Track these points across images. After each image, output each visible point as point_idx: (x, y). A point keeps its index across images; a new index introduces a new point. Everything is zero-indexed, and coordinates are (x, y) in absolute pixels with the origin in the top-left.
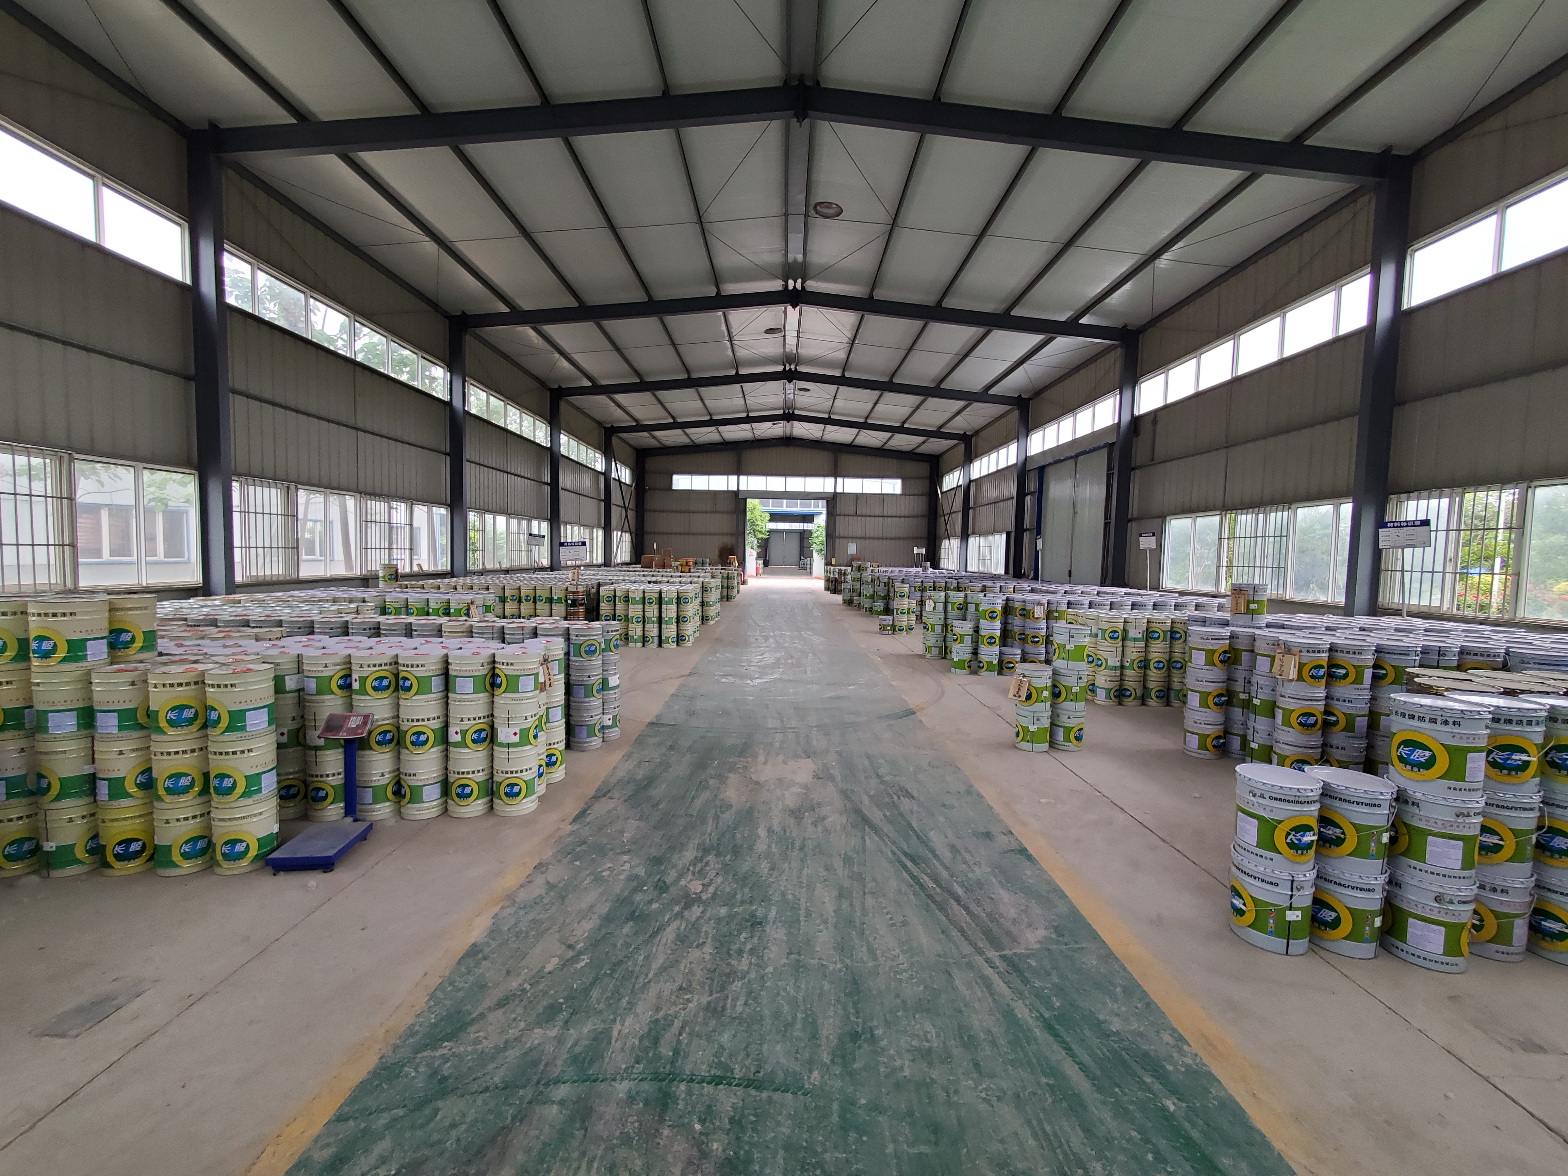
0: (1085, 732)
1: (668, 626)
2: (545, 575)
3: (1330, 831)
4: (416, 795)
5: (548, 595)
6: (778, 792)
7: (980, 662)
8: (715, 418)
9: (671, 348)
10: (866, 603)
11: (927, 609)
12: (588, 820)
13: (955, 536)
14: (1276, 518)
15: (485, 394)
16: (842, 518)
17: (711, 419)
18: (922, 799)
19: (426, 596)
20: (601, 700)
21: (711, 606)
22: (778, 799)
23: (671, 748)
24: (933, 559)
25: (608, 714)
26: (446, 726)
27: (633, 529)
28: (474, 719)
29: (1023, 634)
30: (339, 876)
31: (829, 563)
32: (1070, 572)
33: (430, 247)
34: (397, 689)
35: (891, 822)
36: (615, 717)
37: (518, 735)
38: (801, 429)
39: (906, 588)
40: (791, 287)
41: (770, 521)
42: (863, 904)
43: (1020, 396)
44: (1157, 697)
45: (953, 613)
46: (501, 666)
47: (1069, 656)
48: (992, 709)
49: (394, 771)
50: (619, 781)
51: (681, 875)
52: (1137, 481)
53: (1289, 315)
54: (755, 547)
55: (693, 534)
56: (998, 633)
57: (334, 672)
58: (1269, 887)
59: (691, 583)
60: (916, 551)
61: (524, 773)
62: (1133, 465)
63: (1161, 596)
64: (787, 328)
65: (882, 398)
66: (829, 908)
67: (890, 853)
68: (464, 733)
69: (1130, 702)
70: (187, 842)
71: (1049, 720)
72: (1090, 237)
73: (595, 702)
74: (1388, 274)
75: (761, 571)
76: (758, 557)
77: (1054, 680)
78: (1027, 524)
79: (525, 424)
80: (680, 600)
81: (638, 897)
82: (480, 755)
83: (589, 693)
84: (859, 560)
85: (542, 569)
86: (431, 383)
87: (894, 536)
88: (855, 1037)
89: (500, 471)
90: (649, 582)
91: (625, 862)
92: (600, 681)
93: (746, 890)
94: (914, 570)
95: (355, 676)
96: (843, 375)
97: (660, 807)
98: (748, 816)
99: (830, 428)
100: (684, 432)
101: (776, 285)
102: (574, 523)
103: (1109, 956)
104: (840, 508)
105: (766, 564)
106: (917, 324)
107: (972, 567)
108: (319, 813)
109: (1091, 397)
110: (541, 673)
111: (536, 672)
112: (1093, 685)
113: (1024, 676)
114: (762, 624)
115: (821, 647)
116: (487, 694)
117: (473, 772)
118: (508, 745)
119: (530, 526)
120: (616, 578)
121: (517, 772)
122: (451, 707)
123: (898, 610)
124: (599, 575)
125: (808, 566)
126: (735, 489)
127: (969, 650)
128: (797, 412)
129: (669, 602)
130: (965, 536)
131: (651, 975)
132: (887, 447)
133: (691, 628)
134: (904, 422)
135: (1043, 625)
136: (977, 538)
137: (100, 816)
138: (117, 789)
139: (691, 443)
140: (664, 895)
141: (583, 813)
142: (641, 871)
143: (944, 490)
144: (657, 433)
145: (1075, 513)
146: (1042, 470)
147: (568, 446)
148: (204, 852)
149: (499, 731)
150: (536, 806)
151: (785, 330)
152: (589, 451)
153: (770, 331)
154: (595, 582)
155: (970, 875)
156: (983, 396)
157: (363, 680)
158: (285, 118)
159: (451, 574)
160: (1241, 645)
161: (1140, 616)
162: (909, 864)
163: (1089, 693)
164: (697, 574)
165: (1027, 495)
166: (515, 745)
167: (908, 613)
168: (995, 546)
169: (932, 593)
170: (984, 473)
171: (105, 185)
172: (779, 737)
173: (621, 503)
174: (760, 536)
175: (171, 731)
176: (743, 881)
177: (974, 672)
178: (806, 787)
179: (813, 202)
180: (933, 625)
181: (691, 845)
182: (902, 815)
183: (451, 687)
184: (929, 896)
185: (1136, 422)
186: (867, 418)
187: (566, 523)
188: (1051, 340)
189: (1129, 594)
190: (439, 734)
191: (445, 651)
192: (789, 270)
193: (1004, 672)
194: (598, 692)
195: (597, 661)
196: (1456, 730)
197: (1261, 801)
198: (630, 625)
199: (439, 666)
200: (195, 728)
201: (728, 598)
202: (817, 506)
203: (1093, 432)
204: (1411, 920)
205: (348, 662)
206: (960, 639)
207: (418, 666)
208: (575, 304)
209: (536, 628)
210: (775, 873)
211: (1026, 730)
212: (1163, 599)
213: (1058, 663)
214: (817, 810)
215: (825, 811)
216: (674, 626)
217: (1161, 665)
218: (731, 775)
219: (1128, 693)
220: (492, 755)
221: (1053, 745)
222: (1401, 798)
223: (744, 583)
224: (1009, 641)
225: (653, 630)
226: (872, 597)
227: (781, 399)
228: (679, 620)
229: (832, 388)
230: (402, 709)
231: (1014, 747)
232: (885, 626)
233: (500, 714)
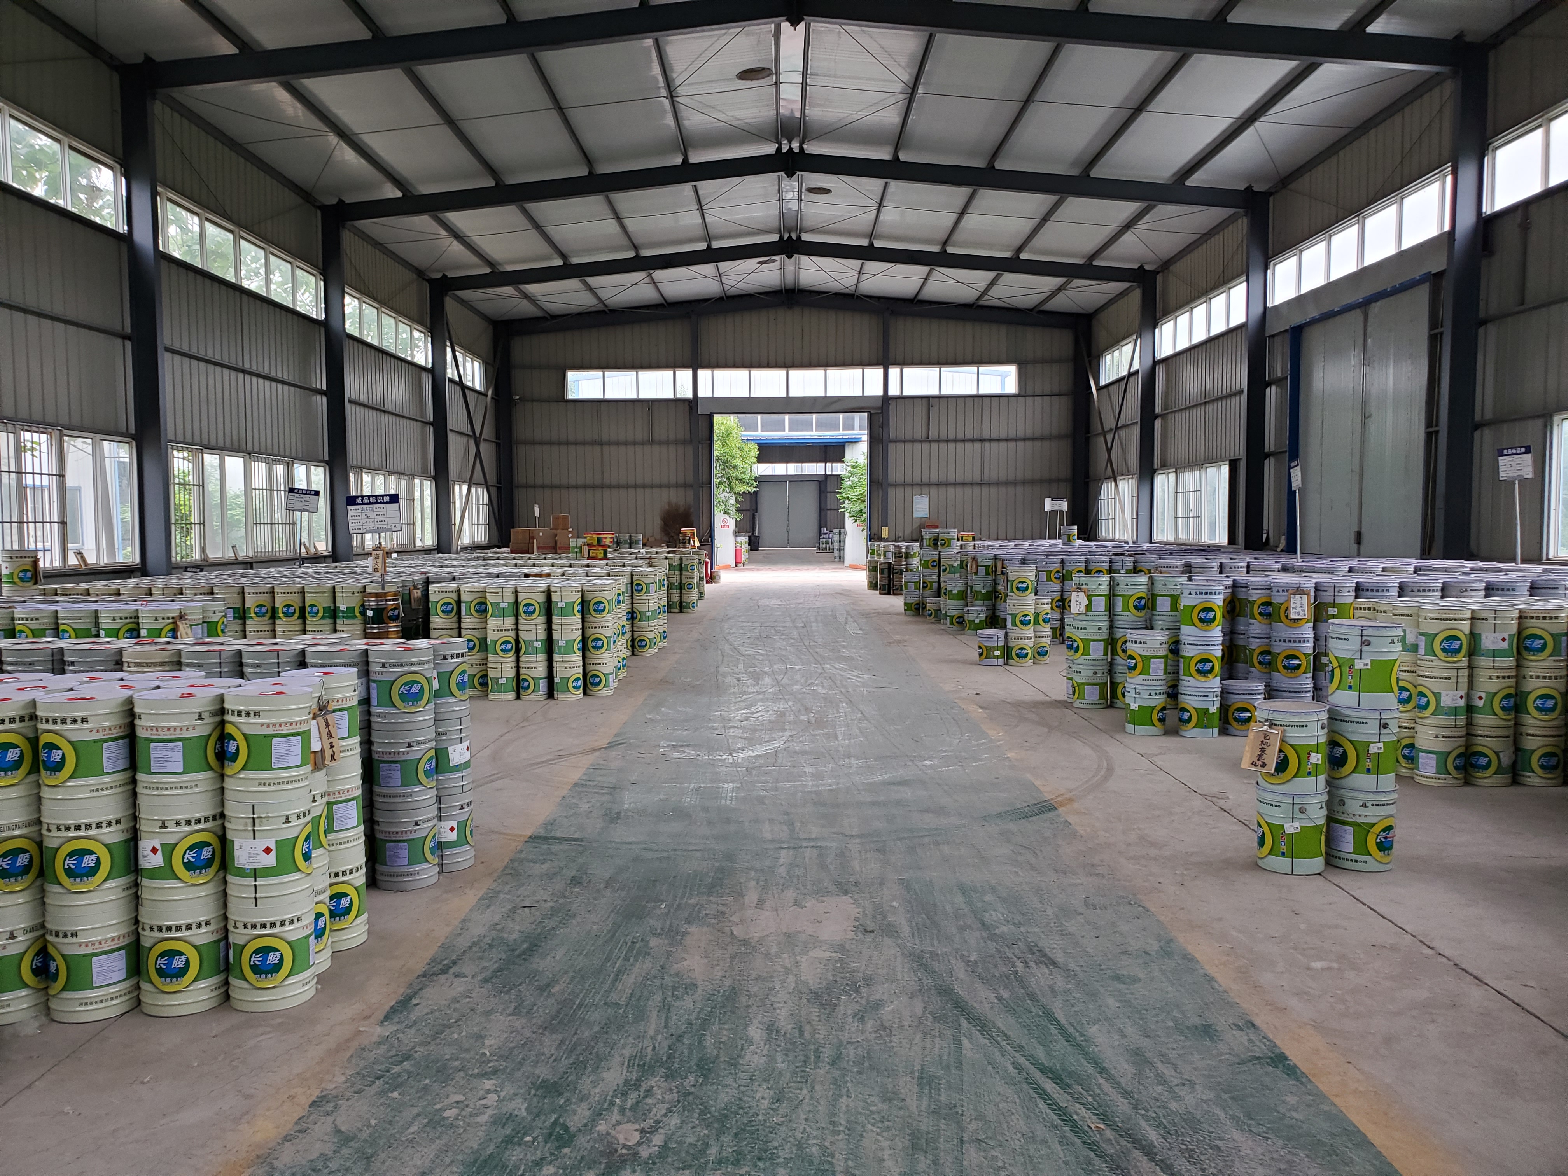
0: (1398, 834)
1: (566, 658)
2: (322, 568)
4: (79, 975)
5: (328, 603)
6: (786, 959)
7: (1184, 710)
8: (645, 253)
9: (554, 114)
10: (951, 607)
11: (1074, 609)
12: (413, 1017)
13: (1127, 473)
15: (196, 219)
17: (637, 256)
18: (1072, 966)
19: (93, 607)
20: (434, 792)
21: (648, 619)
22: (788, 971)
23: (574, 881)
24: (1084, 520)
25: (450, 818)
26: (134, 838)
27: (492, 478)
28: (188, 823)
29: (1269, 653)
31: (875, 537)
32: (1359, 536)
34: (35, 769)
35: (1010, 1010)
36: (462, 825)
37: (273, 854)
38: (814, 272)
39: (1030, 573)
41: (760, 459)
42: (958, 1161)
43: (1250, 188)
44: (1542, 767)
45: (1126, 616)
46: (235, 719)
47: (1361, 683)
48: (1209, 798)
49: (33, 929)
50: (475, 944)
51: (598, 1114)
52: (1490, 346)
54: (732, 511)
55: (610, 487)
56: (1217, 652)
59: (608, 575)
60: (1049, 505)
61: (288, 928)
62: (1482, 314)
63: (1545, 571)
64: (782, 67)
65: (975, 202)
67: (1011, 1068)
68: (169, 850)
69: (1487, 779)
71: (1324, 812)
73: (423, 795)
75: (744, 557)
76: (738, 532)
77: (1332, 732)
78: (1270, 441)
79: (276, 277)
80: (588, 607)
81: (515, 1155)
82: (202, 892)
83: (410, 777)
84: (935, 528)
86: (92, 199)
87: (1003, 477)
89: (230, 368)
90: (527, 576)
91: (488, 1091)
92: (432, 753)
93: (727, 1139)
94: (1047, 542)
96: (896, 158)
97: (556, 989)
98: (728, 1003)
99: (872, 267)
100: (586, 284)
104: (896, 427)
105: (754, 544)
106: (1040, 48)
107: (1164, 533)
110: (314, 733)
111: (304, 728)
112: (1412, 746)
113: (1272, 725)
114: (750, 652)
115: (864, 690)
116: (209, 774)
117: (189, 927)
118: (255, 873)
119: (289, 475)
120: (461, 570)
121: (273, 925)
122: (142, 801)
123: (1014, 616)
124: (430, 567)
125: (836, 545)
126: (689, 395)
127: (1160, 686)
128: (805, 237)
129: (566, 612)
130: (1146, 473)
132: (987, 301)
133: (610, 661)
134: (1020, 249)
135: (1307, 632)
136: (1172, 477)
139: (600, 307)
140: (566, 1150)
141: (404, 1004)
142: (519, 1107)
143: (1104, 381)
144: (533, 288)
145: (1365, 417)
146: (1297, 334)
147: (360, 317)
149: (236, 846)
150: (313, 992)
151: (777, 73)
152: (401, 326)
153: (747, 75)
154: (419, 581)
155: (1173, 1105)
156: (1177, 190)
159: (142, 570)
161: (1504, 606)
163: (1403, 763)
164: (621, 562)
165: (1269, 384)
166: (268, 872)
167: (1037, 622)
168: (1207, 490)
169: (1083, 578)
170: (1183, 344)
172: (785, 856)
173: (465, 427)
174: (742, 488)
176: (720, 1122)
177: (1172, 731)
178: (841, 948)
180: (1087, 643)
181: (617, 1059)
182: (1033, 997)
183: (140, 762)
184: (1091, 1146)
185: (1487, 226)
186: (945, 243)
187: (360, 469)
188: (1310, 69)
189: (1481, 570)
190: (120, 854)
191: (128, 692)
193: (1232, 730)
194: (428, 774)
195: (424, 714)
198: (491, 658)
199: (116, 721)
201: (683, 607)
202: (849, 426)
203: (1400, 251)
206: (1141, 665)
207: (74, 721)
208: (365, 34)
209: (303, 652)
210: (784, 1108)
211: (1278, 831)
212: (1550, 576)
213: (1340, 697)
214: (864, 990)
215: (880, 992)
216: (578, 657)
217: (1550, 703)
218: (693, 929)
219: (1483, 761)
220: (225, 894)
221: (1332, 860)
223: (712, 578)
224: (1241, 666)
225: (535, 665)
226: (962, 596)
227: (774, 211)
228: (587, 645)
229: (874, 185)
230: (47, 807)
231: (1255, 866)
232: (990, 649)
233: (236, 812)
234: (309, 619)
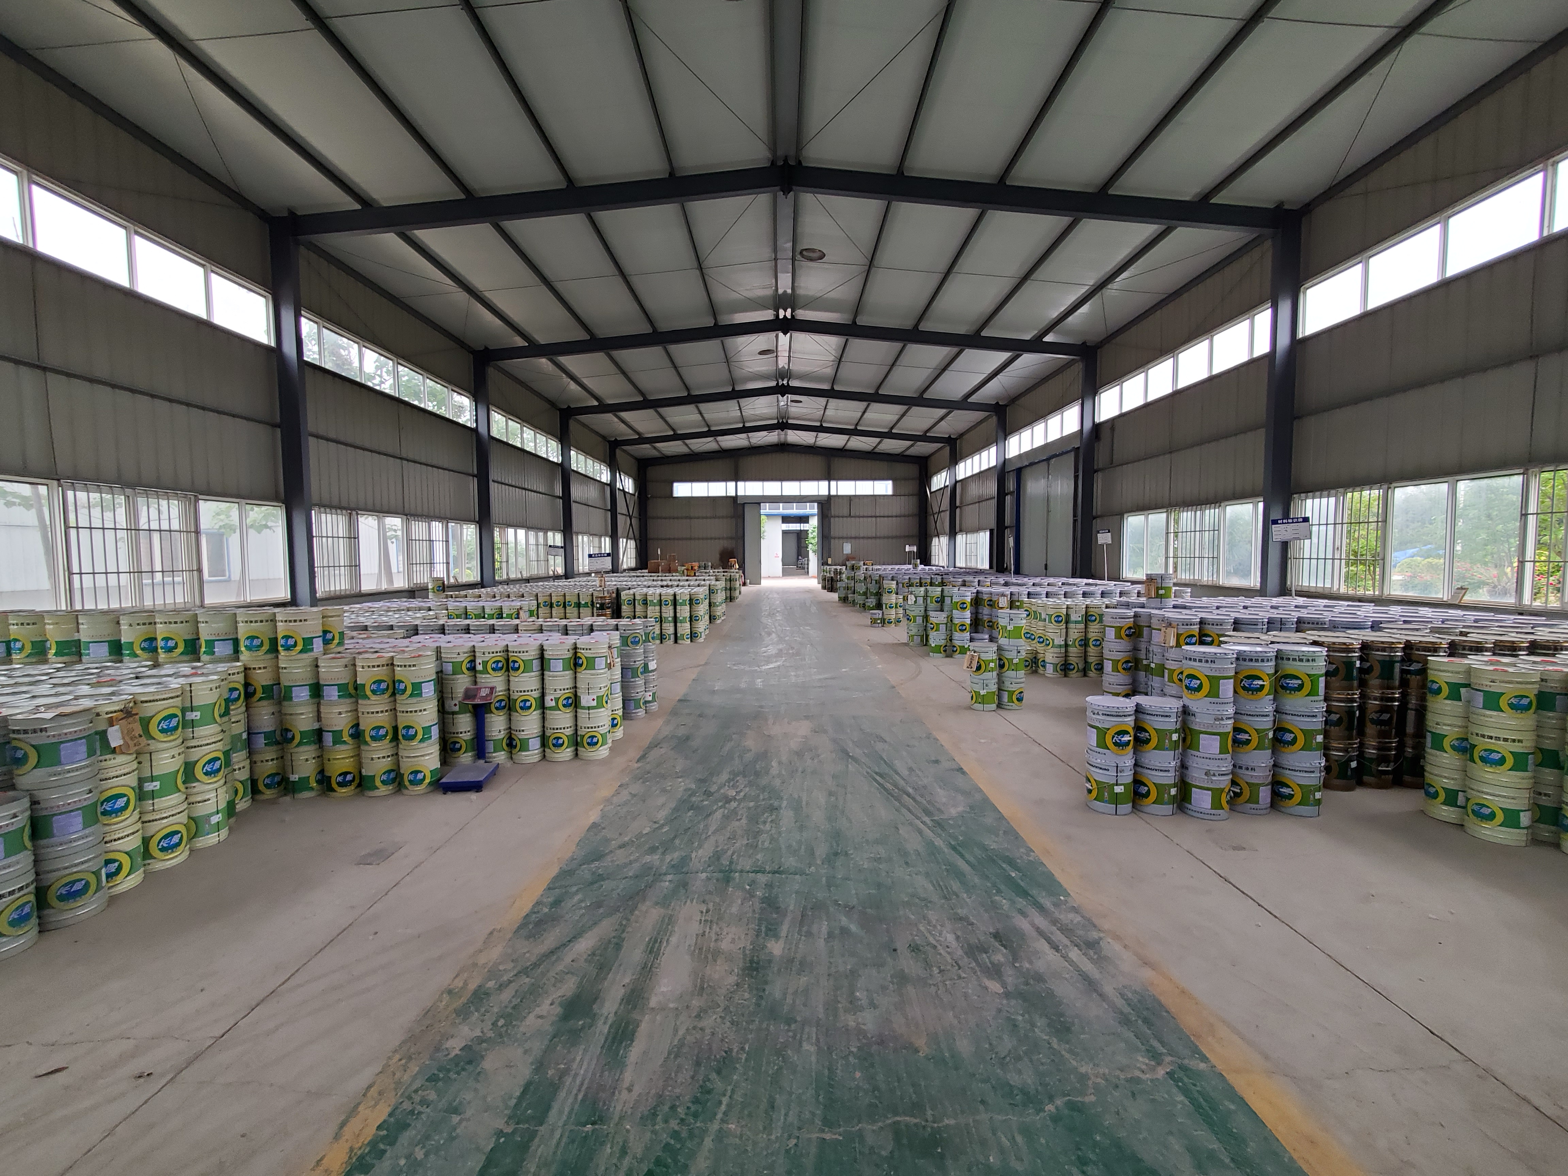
0: (1025, 696)
1: (683, 625)
2: (566, 582)
3: (1142, 735)
4: (524, 746)
5: (576, 600)
6: (785, 741)
7: (954, 646)
8: (713, 429)
10: (859, 599)
11: (911, 602)
12: (648, 760)
13: (944, 534)
14: (1210, 514)
15: (505, 419)
16: (837, 519)
17: (709, 430)
18: (892, 742)
19: (481, 604)
20: (644, 681)
21: (717, 606)
22: (785, 745)
23: (700, 716)
24: (925, 557)
25: (649, 691)
26: (543, 695)
27: (637, 535)
28: (564, 690)
30: (485, 794)
31: (823, 563)
32: (1046, 565)
33: (462, 296)
35: (867, 756)
36: (654, 694)
37: (594, 701)
38: (794, 437)
39: (894, 585)
40: (781, 317)
42: (845, 798)
43: (997, 403)
44: (1095, 669)
45: (932, 606)
46: (582, 651)
47: (1010, 635)
48: (959, 682)
49: (507, 729)
50: (664, 737)
51: (720, 788)
52: (1099, 482)
53: (1216, 338)
55: (695, 539)
56: (968, 621)
57: (464, 658)
58: (1101, 771)
59: (699, 586)
60: (908, 548)
61: (599, 729)
62: (1095, 468)
63: (1113, 585)
64: (779, 349)
65: (870, 408)
66: (822, 800)
67: (865, 773)
69: (1073, 674)
70: (384, 773)
71: (996, 686)
72: (1042, 273)
73: (640, 681)
74: (1285, 308)
77: (999, 655)
78: (1008, 520)
79: (539, 443)
80: (692, 602)
81: (694, 799)
82: (568, 715)
83: (635, 675)
84: (853, 559)
85: (556, 577)
86: (459, 412)
87: (886, 535)
88: (836, 854)
89: (519, 488)
90: (662, 586)
91: (681, 782)
92: (643, 665)
93: (766, 793)
94: (905, 567)
95: (478, 661)
96: (832, 389)
97: (698, 752)
98: (764, 756)
99: (822, 435)
100: (684, 442)
101: (767, 315)
102: (583, 533)
103: (1001, 818)
104: (833, 510)
106: (898, 345)
107: (961, 563)
108: (457, 760)
109: (1058, 406)
110: (607, 656)
111: (604, 654)
113: (975, 652)
115: (818, 639)
116: (571, 672)
117: (564, 728)
118: (589, 708)
119: (545, 538)
120: (630, 583)
121: (595, 727)
122: (546, 681)
123: (886, 604)
126: (734, 494)
127: (944, 636)
128: (790, 421)
129: (683, 604)
130: (953, 534)
131: (710, 833)
132: (876, 450)
133: (702, 626)
134: (892, 428)
136: (964, 536)
137: (326, 757)
138: (337, 737)
139: (691, 453)
140: (711, 797)
141: (643, 756)
142: (693, 786)
143: (933, 490)
144: (659, 445)
145: (1048, 511)
146: (1019, 472)
147: (579, 462)
148: (394, 780)
149: (581, 698)
150: (610, 752)
151: (777, 352)
152: (596, 464)
153: (763, 352)
154: (612, 588)
155: (920, 782)
156: (964, 404)
157: (485, 663)
158: (352, 205)
159: (481, 584)
160: (1142, 622)
161: (1081, 603)
162: (878, 778)
164: (703, 578)
165: (1007, 494)
166: (593, 708)
167: (896, 607)
168: (980, 543)
169: (917, 588)
170: (969, 474)
171: (212, 271)
172: (783, 707)
173: (625, 511)
175: (373, 698)
176: (764, 789)
177: (949, 656)
178: (805, 738)
179: (799, 248)
180: (915, 617)
181: (725, 772)
182: (876, 752)
183: (546, 667)
184: (890, 793)
185: (1097, 428)
186: (857, 425)
187: (577, 533)
188: (1020, 355)
190: (538, 701)
192: (780, 301)
194: (641, 674)
195: (640, 650)
196: (1213, 665)
197: (1098, 717)
199: (538, 652)
200: (386, 696)
201: (732, 599)
202: (811, 508)
203: (1062, 437)
204: (1193, 789)
205: (473, 650)
206: (938, 627)
207: (522, 653)
208: (588, 338)
210: (785, 785)
211: (978, 694)
212: (1114, 587)
213: (1003, 641)
214: (814, 751)
215: (820, 751)
216: (688, 624)
217: (1098, 643)
218: (749, 732)
219: (1072, 667)
220: (576, 716)
221: (1000, 706)
222: (1186, 712)
223: (745, 584)
224: (980, 628)
225: (669, 629)
226: (865, 594)
227: (775, 410)
228: (692, 619)
229: (823, 401)
230: (511, 683)
231: (970, 708)
232: (876, 620)
233: (581, 685)
234: (568, 608)
